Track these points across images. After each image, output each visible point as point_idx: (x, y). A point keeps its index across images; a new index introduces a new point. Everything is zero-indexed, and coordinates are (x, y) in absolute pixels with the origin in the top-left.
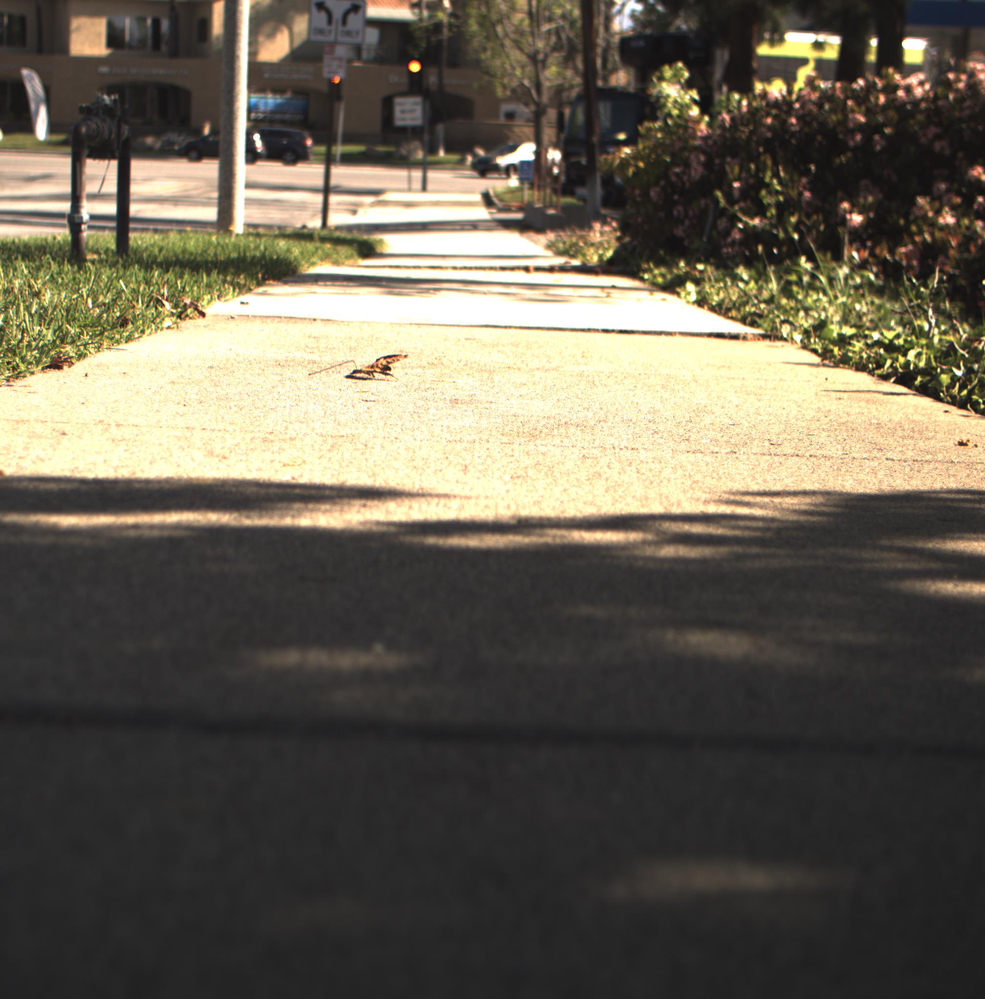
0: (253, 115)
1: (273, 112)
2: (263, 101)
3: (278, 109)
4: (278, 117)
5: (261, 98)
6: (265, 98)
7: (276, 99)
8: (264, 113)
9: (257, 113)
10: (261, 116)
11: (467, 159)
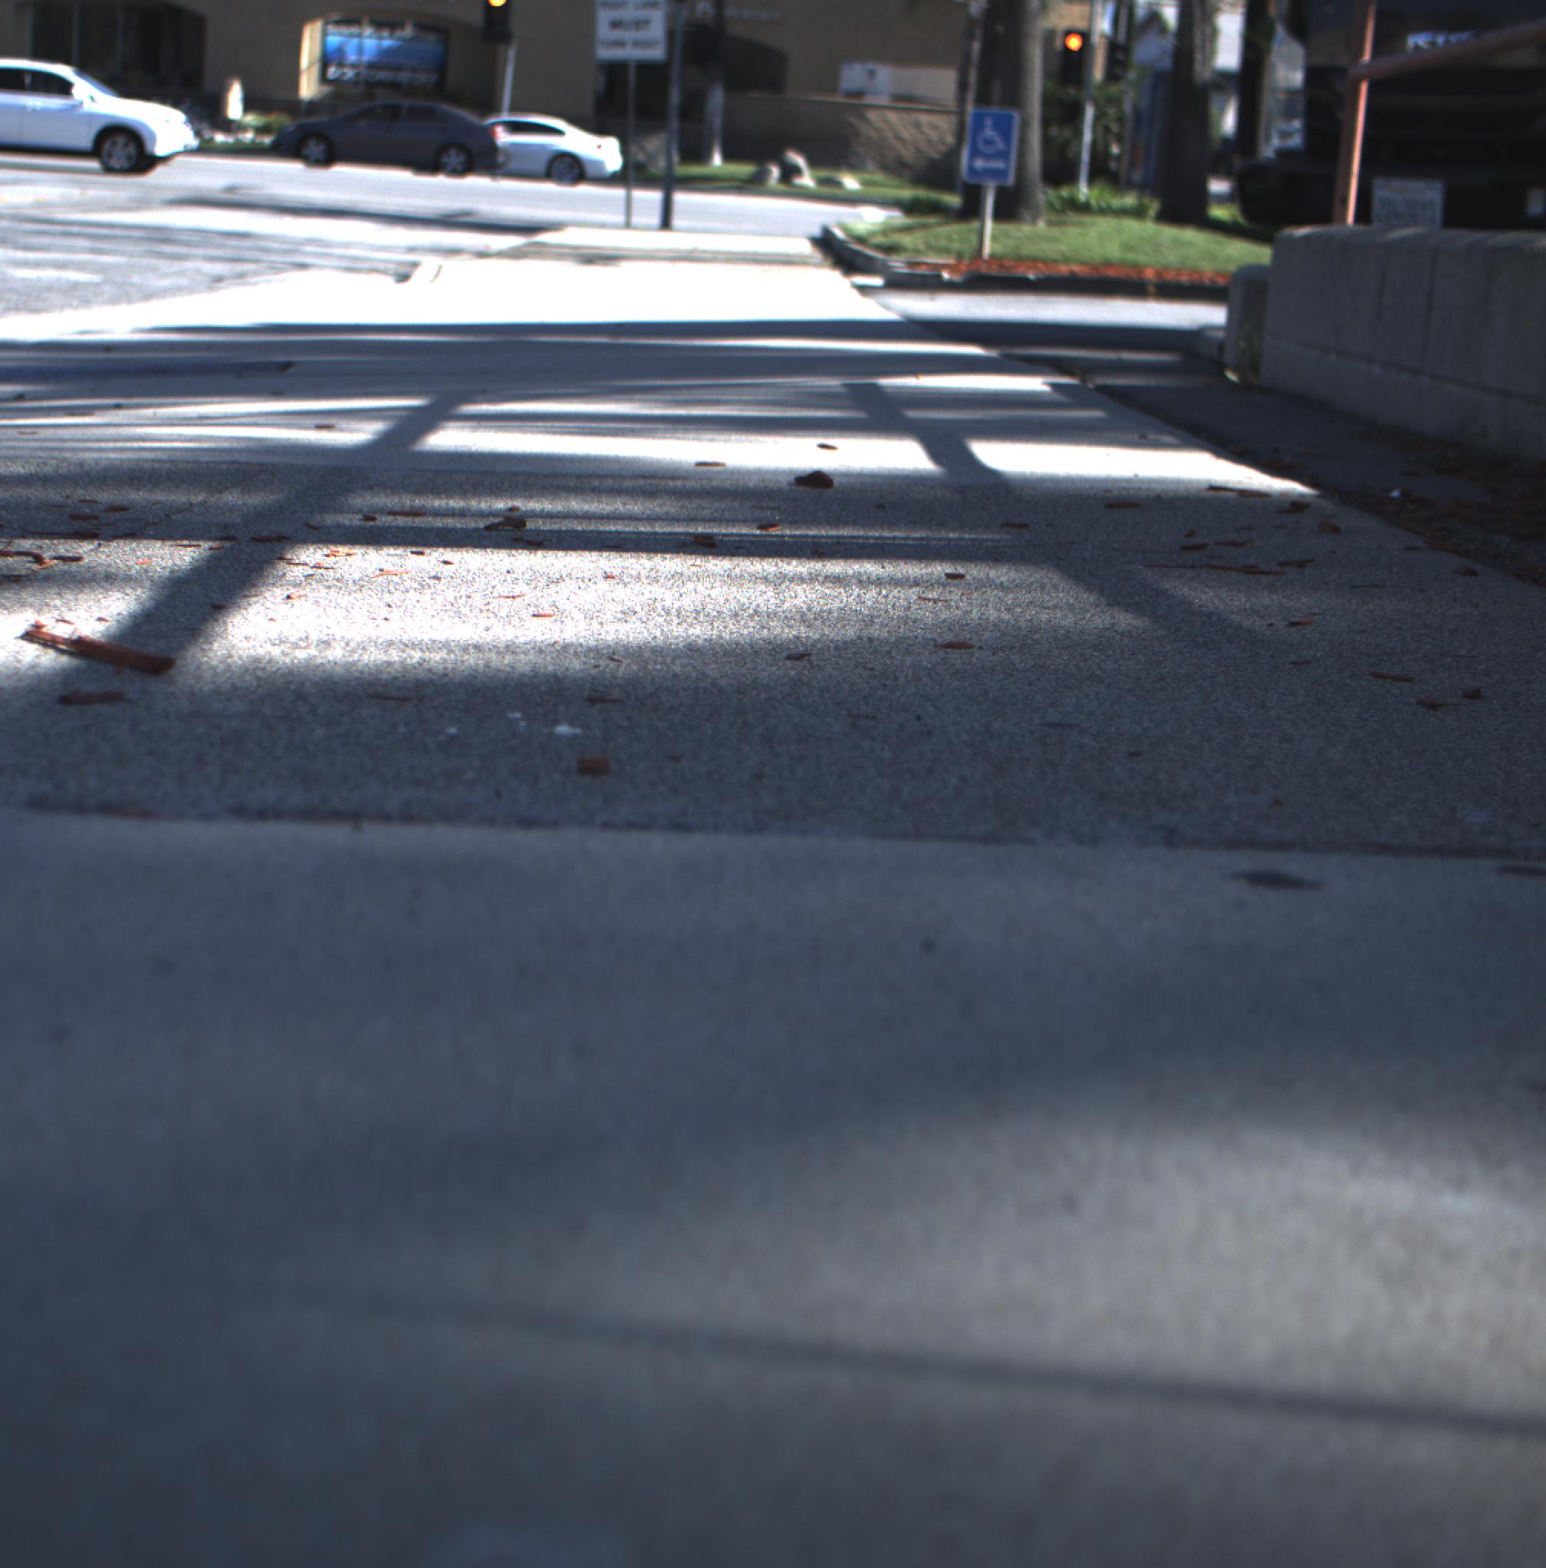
1: (372, 66)
2: (355, 42)
3: (385, 61)
4: (383, 75)
5: (351, 36)
6: (360, 36)
7: (381, 38)
8: (353, 66)
11: (770, 172)
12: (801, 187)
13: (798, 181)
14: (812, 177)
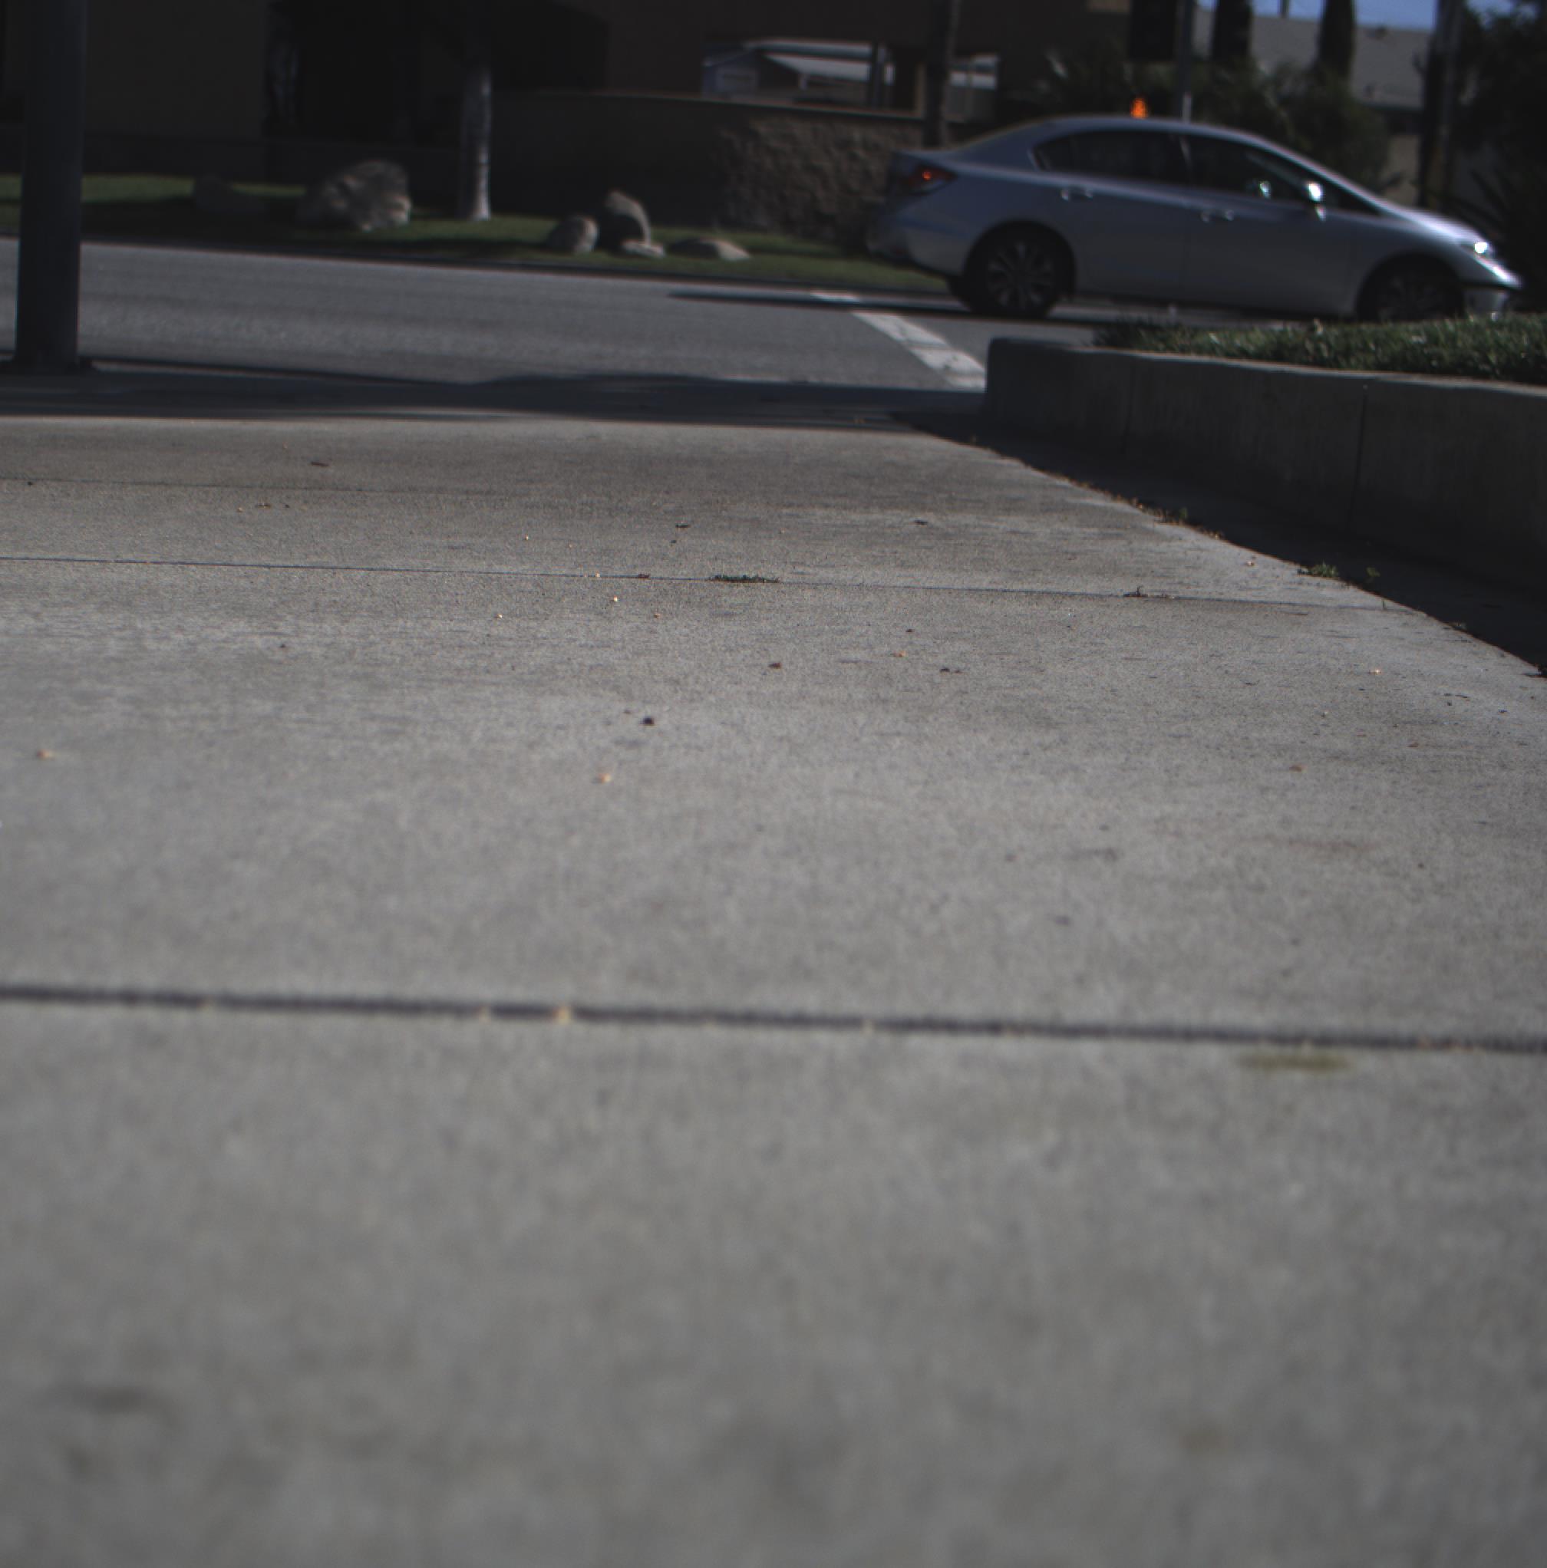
11: (581, 229)
12: (636, 255)
13: (631, 245)
14: (657, 239)
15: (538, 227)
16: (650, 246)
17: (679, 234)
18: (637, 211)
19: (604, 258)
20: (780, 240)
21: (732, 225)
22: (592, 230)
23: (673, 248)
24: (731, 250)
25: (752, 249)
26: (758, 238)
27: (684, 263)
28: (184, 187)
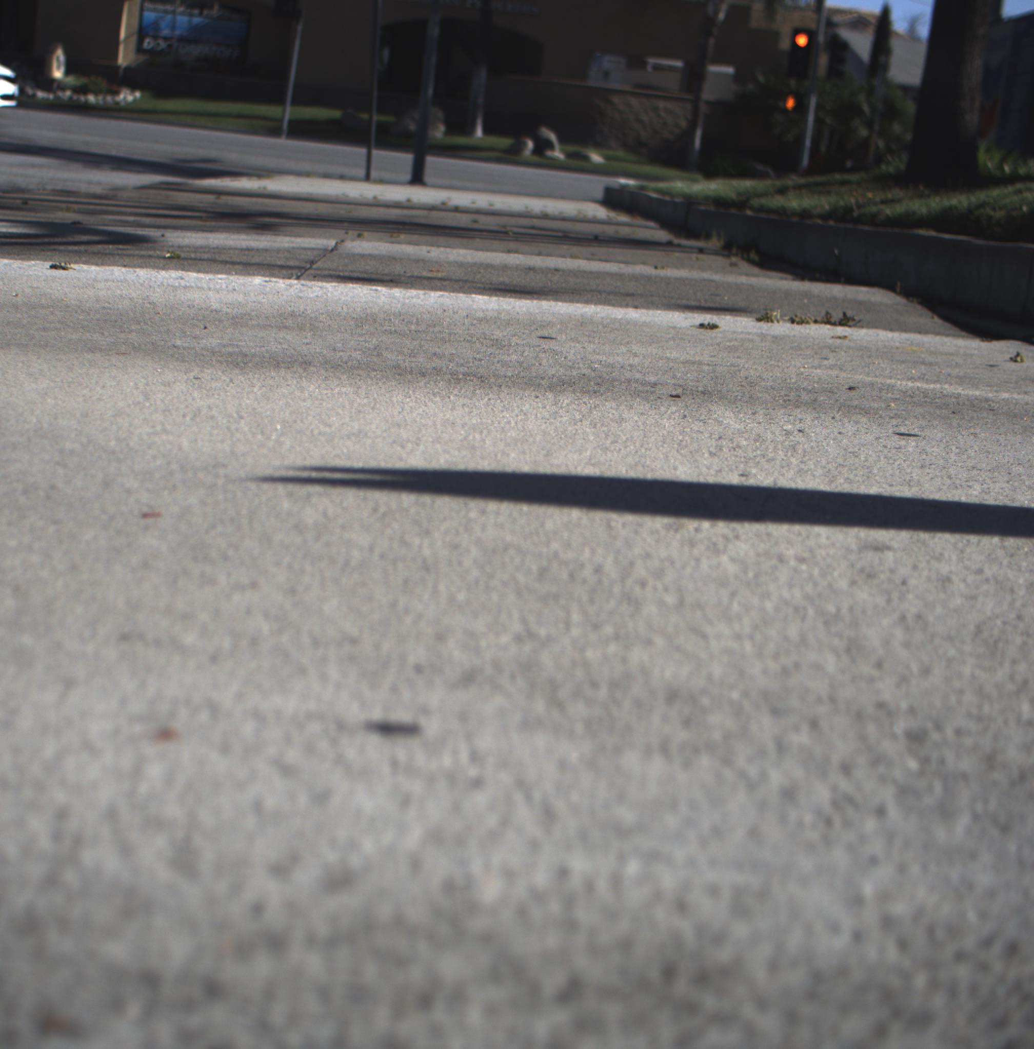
0: (148, 43)
1: (181, 39)
2: (169, 17)
3: (192, 37)
5: (166, 12)
6: (174, 12)
7: (191, 15)
8: (166, 39)
9: (155, 37)
10: (163, 44)
11: (525, 144)
12: (552, 159)
13: (549, 153)
14: (562, 151)
15: (505, 142)
16: (558, 154)
17: (572, 148)
18: (553, 137)
19: (536, 159)
20: (621, 153)
21: (598, 145)
22: (530, 145)
23: (569, 155)
24: (596, 158)
25: (607, 158)
26: (610, 153)
27: (574, 163)
28: (336, 114)
